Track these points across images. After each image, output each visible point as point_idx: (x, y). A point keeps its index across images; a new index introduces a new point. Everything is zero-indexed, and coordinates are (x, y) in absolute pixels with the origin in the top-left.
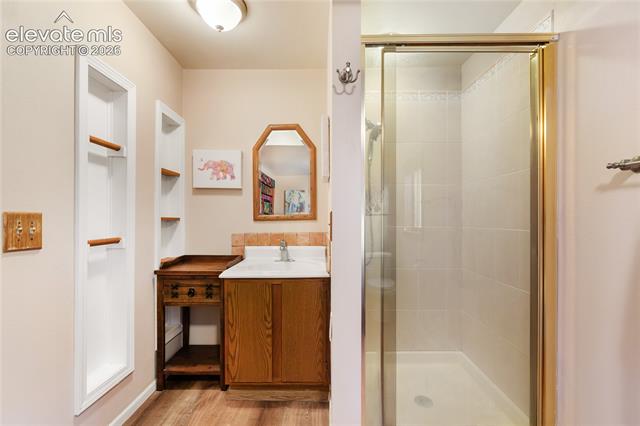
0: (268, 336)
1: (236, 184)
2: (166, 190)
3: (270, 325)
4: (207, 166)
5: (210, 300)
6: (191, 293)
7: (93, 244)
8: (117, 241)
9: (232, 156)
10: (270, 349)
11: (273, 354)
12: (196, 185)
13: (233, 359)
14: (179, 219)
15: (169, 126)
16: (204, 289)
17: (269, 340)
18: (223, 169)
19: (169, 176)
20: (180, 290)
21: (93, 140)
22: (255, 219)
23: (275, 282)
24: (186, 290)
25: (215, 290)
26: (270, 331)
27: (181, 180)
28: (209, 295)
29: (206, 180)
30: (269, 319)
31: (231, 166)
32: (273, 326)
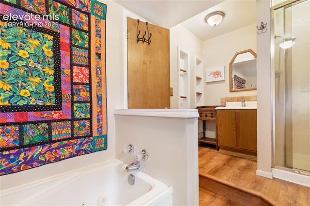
0: (234, 130)
1: (222, 79)
2: (198, 84)
3: (235, 127)
4: (211, 74)
5: (212, 119)
6: (206, 116)
7: (181, 97)
8: (185, 98)
9: (221, 69)
10: (235, 135)
11: (236, 138)
12: (207, 82)
13: (221, 137)
14: (201, 94)
15: (199, 62)
16: (210, 115)
17: (235, 132)
18: (217, 74)
19: (198, 79)
20: (202, 115)
21: (181, 70)
22: (230, 92)
23: (237, 111)
24: (205, 115)
25: (214, 115)
26: (235, 129)
27: (202, 80)
28: (212, 117)
29: (211, 79)
30: (234, 124)
31: (220, 72)
32: (236, 127)
